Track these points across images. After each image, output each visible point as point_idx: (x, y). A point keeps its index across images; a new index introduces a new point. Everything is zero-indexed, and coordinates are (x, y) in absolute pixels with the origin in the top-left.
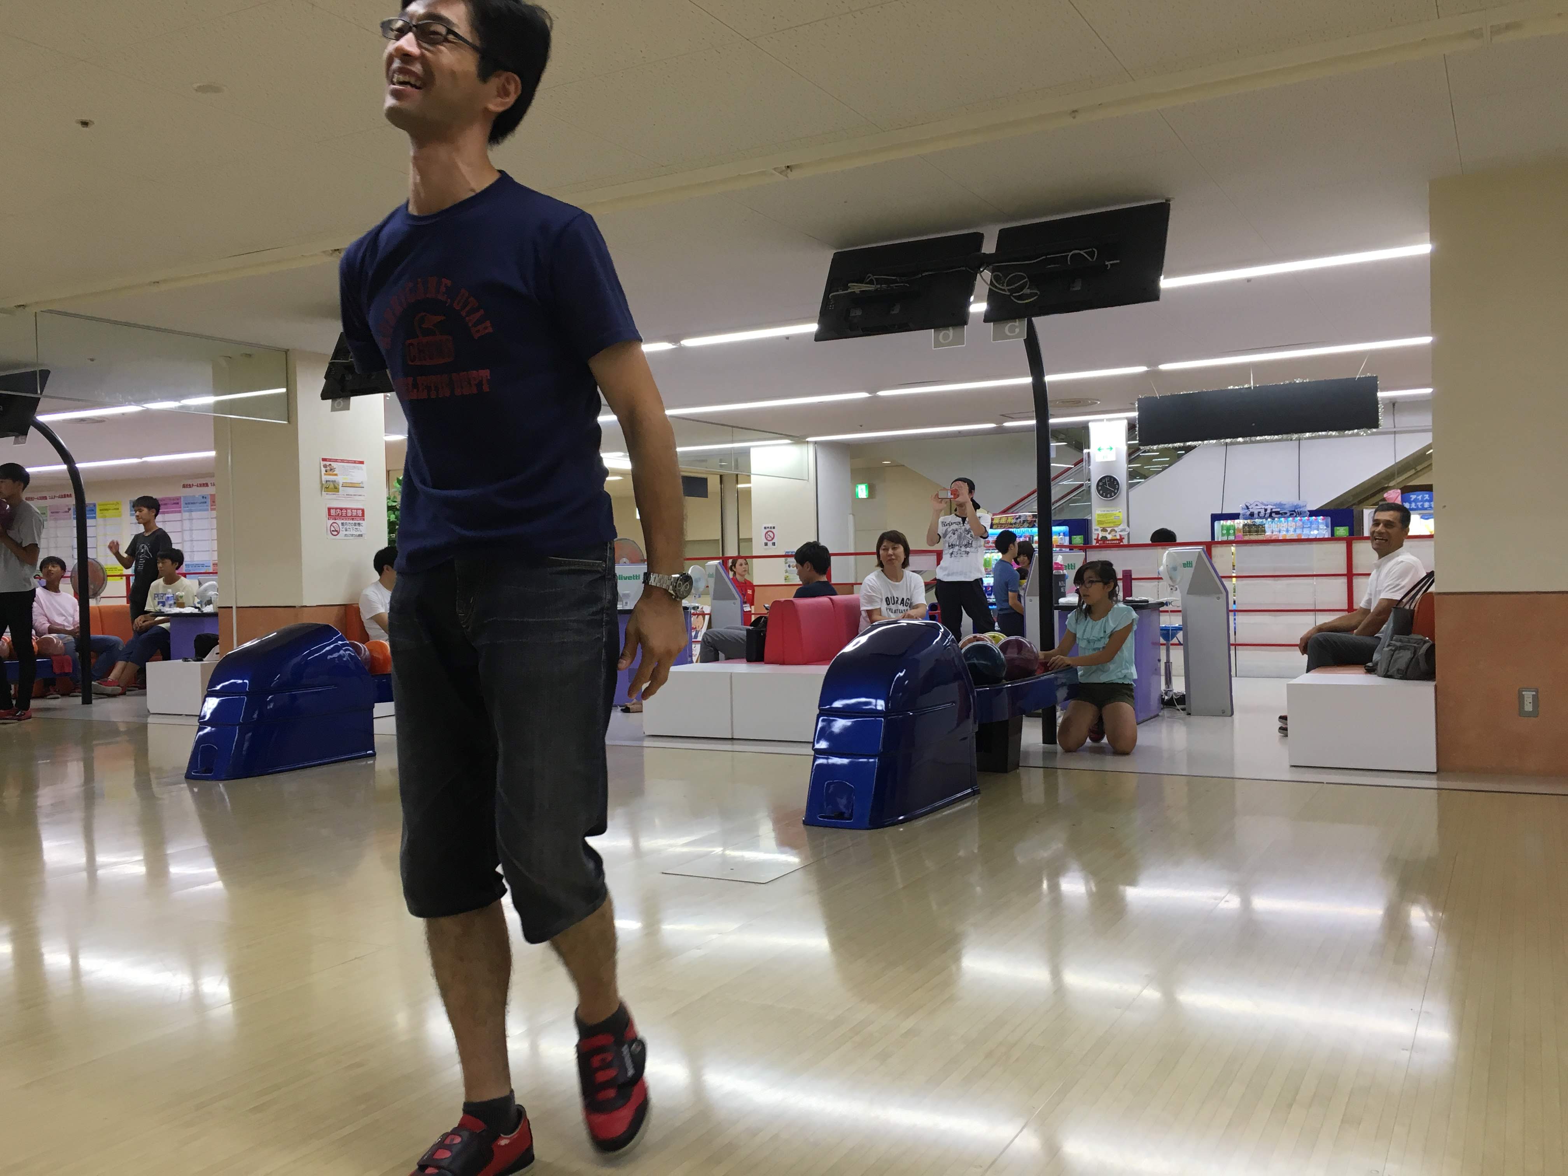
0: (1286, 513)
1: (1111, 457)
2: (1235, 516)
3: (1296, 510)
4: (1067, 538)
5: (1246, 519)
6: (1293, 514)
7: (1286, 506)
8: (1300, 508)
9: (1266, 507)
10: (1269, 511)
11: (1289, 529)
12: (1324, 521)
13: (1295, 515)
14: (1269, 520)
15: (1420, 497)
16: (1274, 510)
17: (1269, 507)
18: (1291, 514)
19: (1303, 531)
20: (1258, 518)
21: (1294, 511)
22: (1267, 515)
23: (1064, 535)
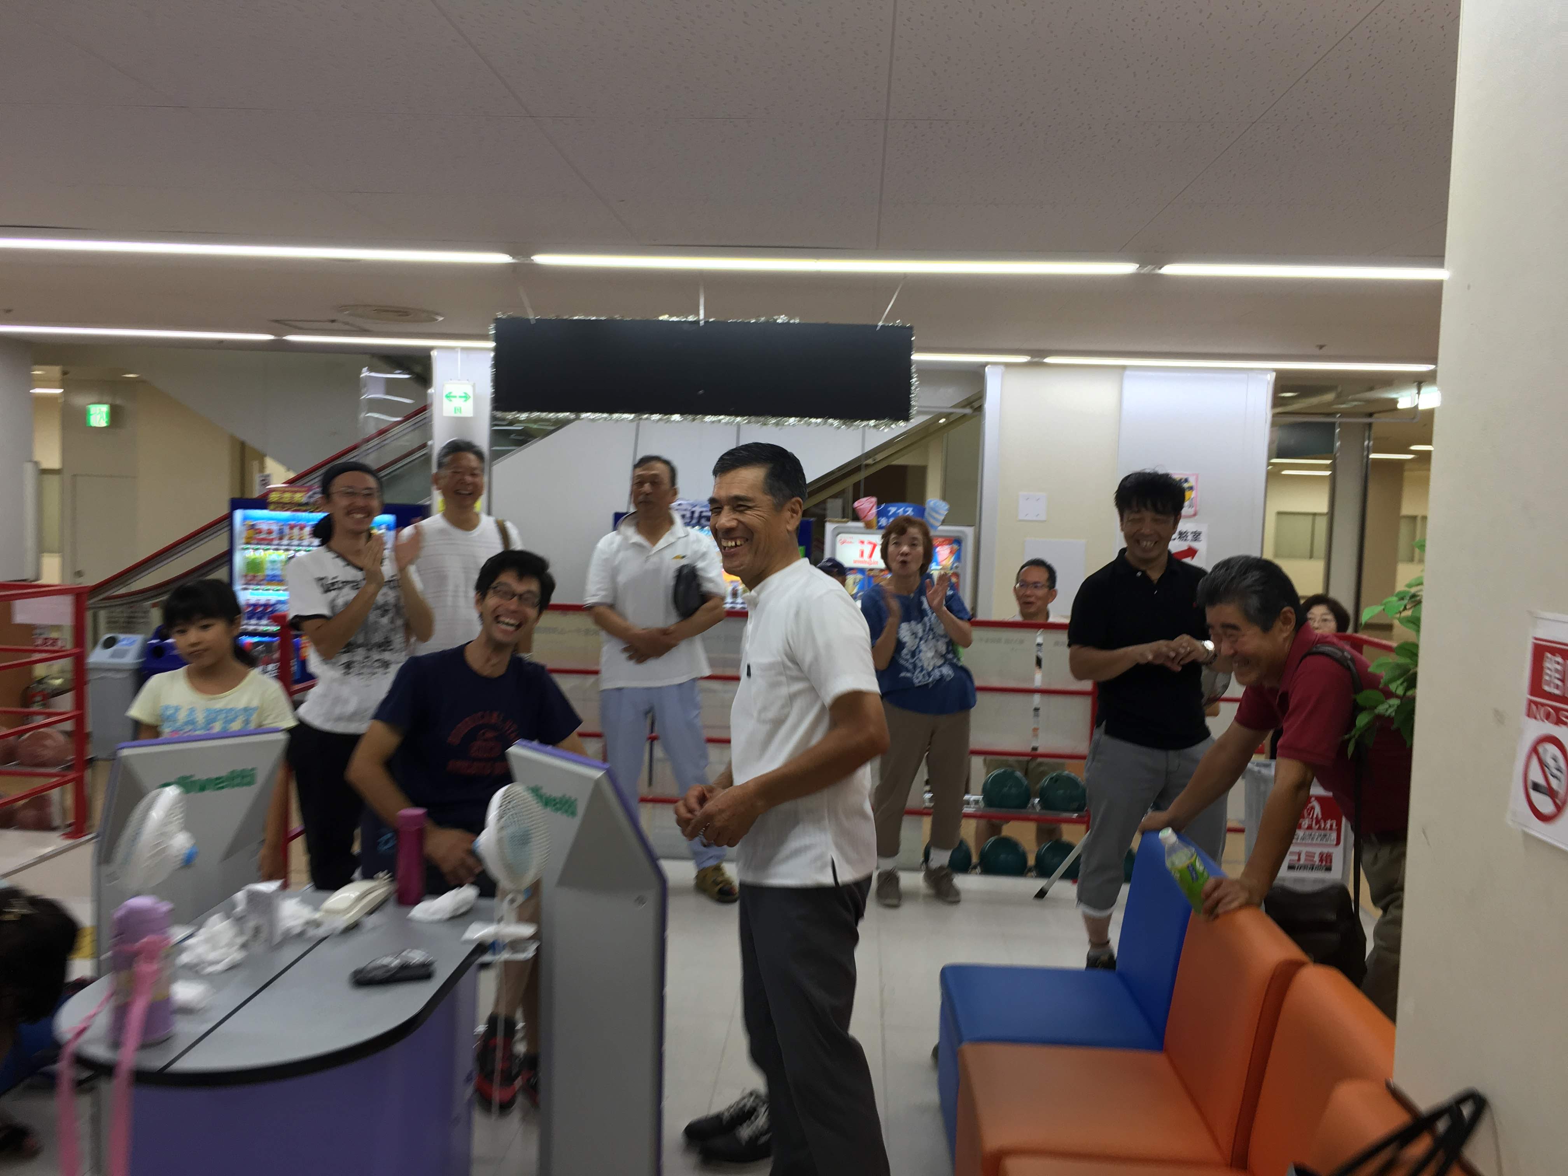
1: (467, 410)
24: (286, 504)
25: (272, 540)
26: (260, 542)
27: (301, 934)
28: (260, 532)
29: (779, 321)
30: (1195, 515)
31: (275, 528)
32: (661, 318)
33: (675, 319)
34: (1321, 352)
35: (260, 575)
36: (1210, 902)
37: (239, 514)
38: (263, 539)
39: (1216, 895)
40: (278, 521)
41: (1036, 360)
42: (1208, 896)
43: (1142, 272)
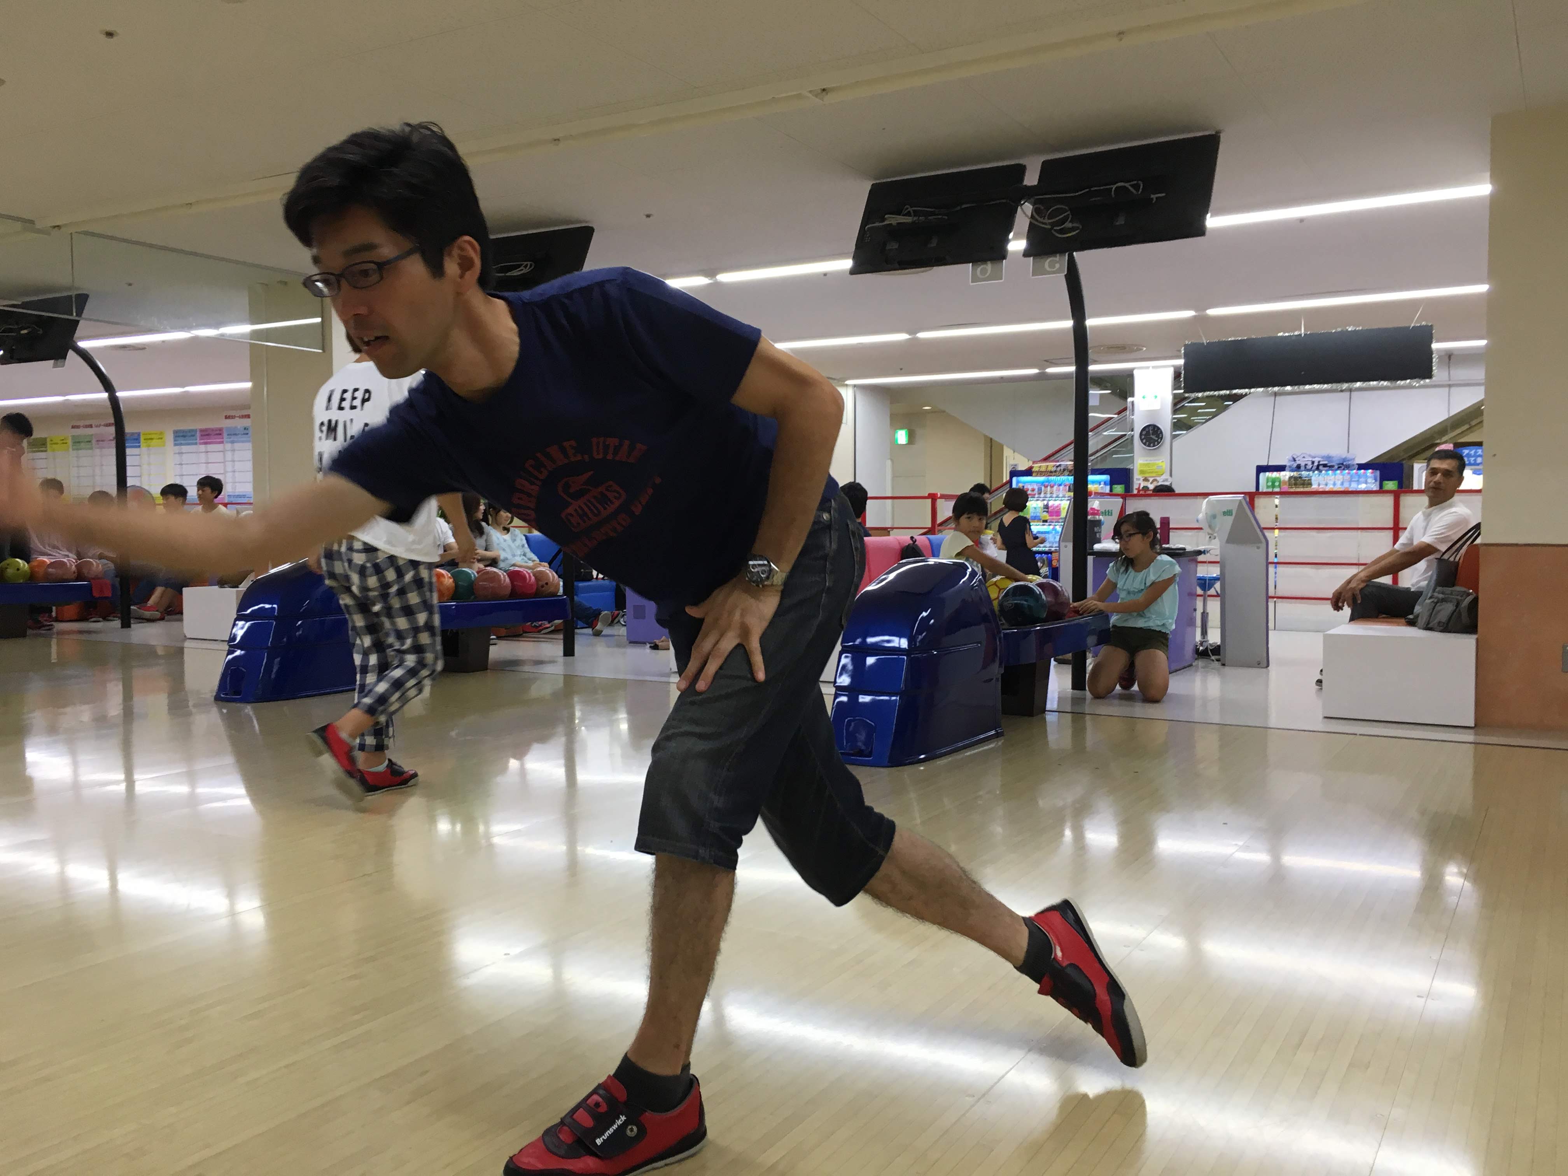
0: (1334, 466)
1: (1156, 406)
2: (1281, 468)
3: (1345, 463)
4: (1108, 488)
5: (1292, 471)
6: (1341, 467)
7: (1334, 459)
8: (1349, 461)
9: (1314, 460)
10: (1316, 464)
11: (1337, 482)
12: (1373, 474)
13: (1343, 468)
14: (1316, 472)
15: (1472, 452)
16: (1321, 463)
17: (1316, 460)
18: (1339, 468)
19: (1350, 485)
20: (1304, 470)
21: (1342, 464)
22: (1314, 468)
23: (1105, 484)
24: (1043, 472)
29: (1350, 329)
32: (1279, 335)
33: (1287, 334)
40: (1037, 483)
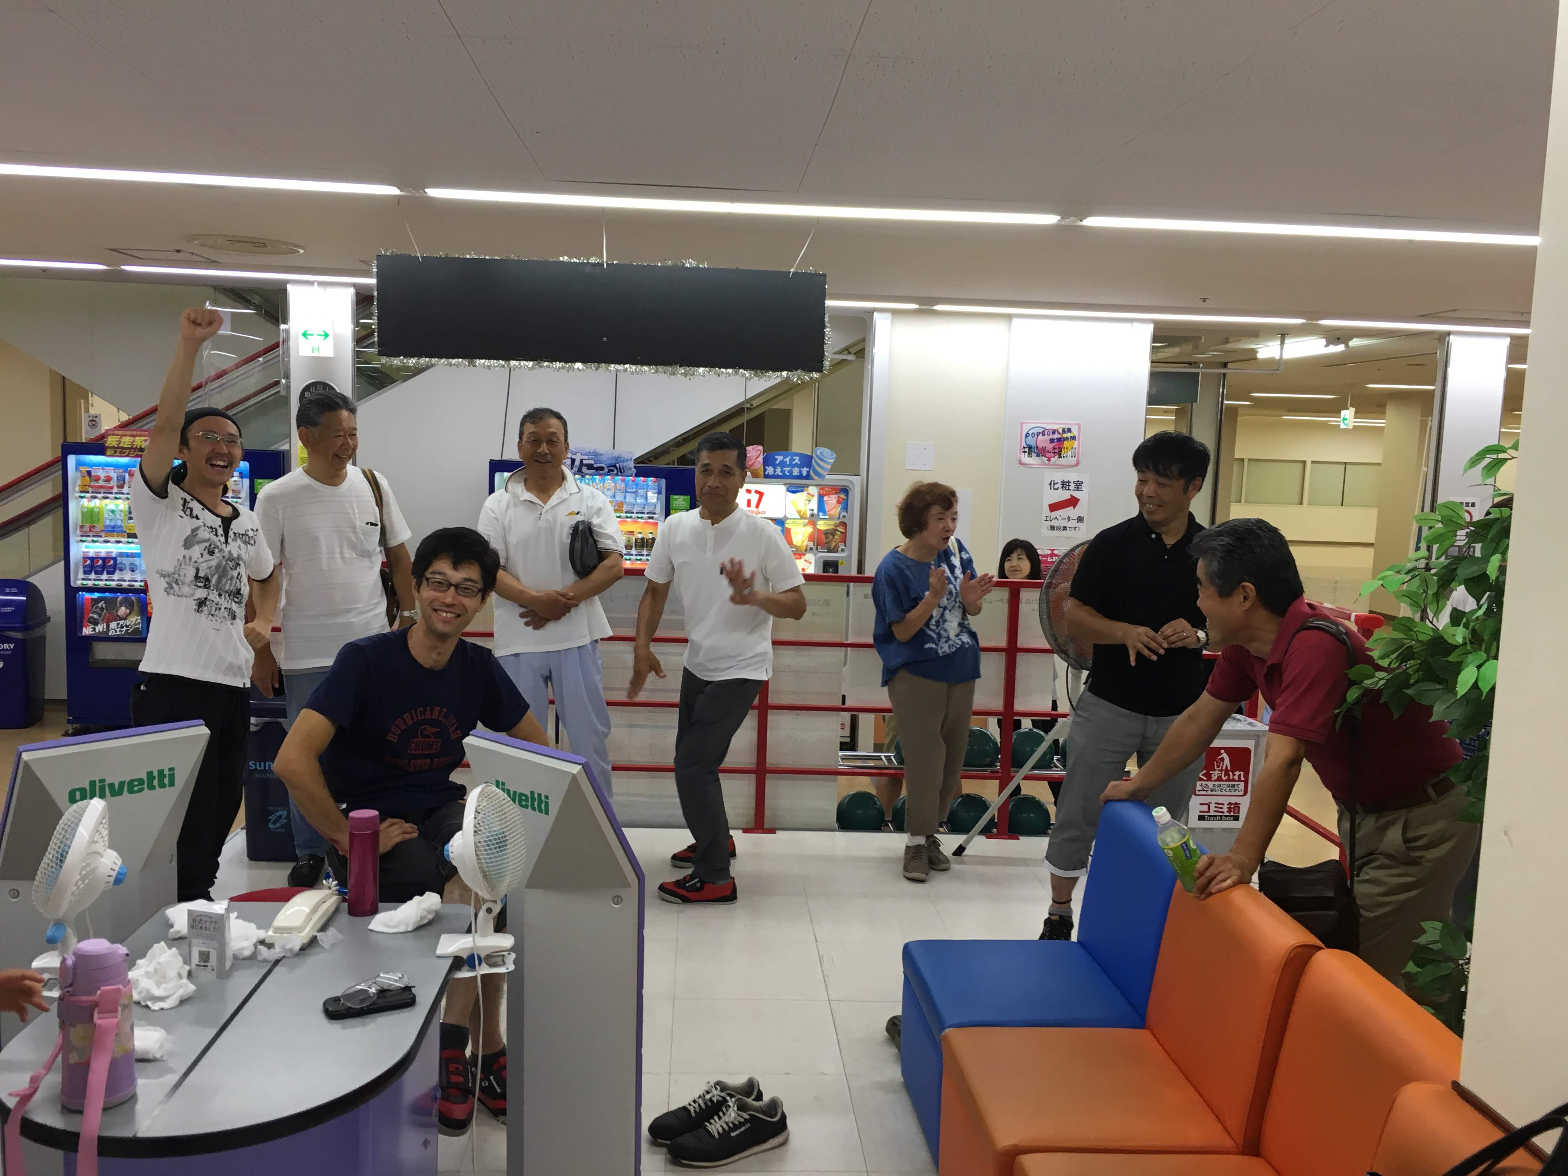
0: (602, 469)
1: (327, 350)
3: (618, 465)
4: (246, 482)
6: (613, 471)
7: (604, 458)
8: (623, 461)
10: (577, 463)
12: (657, 484)
13: (616, 471)
15: (787, 460)
16: (585, 462)
17: (578, 458)
18: (610, 471)
19: (625, 498)
21: (615, 466)
24: (126, 448)
25: (112, 488)
26: (97, 490)
27: (253, 957)
28: (97, 479)
29: (687, 265)
30: (1077, 464)
31: (114, 475)
32: (561, 259)
33: (575, 260)
34: (1205, 305)
35: (99, 526)
36: (1203, 880)
37: (72, 459)
38: (102, 487)
39: (1208, 874)
40: (116, 466)
41: (924, 307)
42: (1202, 874)
43: (1063, 223)
